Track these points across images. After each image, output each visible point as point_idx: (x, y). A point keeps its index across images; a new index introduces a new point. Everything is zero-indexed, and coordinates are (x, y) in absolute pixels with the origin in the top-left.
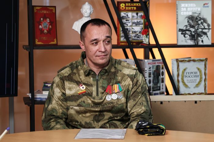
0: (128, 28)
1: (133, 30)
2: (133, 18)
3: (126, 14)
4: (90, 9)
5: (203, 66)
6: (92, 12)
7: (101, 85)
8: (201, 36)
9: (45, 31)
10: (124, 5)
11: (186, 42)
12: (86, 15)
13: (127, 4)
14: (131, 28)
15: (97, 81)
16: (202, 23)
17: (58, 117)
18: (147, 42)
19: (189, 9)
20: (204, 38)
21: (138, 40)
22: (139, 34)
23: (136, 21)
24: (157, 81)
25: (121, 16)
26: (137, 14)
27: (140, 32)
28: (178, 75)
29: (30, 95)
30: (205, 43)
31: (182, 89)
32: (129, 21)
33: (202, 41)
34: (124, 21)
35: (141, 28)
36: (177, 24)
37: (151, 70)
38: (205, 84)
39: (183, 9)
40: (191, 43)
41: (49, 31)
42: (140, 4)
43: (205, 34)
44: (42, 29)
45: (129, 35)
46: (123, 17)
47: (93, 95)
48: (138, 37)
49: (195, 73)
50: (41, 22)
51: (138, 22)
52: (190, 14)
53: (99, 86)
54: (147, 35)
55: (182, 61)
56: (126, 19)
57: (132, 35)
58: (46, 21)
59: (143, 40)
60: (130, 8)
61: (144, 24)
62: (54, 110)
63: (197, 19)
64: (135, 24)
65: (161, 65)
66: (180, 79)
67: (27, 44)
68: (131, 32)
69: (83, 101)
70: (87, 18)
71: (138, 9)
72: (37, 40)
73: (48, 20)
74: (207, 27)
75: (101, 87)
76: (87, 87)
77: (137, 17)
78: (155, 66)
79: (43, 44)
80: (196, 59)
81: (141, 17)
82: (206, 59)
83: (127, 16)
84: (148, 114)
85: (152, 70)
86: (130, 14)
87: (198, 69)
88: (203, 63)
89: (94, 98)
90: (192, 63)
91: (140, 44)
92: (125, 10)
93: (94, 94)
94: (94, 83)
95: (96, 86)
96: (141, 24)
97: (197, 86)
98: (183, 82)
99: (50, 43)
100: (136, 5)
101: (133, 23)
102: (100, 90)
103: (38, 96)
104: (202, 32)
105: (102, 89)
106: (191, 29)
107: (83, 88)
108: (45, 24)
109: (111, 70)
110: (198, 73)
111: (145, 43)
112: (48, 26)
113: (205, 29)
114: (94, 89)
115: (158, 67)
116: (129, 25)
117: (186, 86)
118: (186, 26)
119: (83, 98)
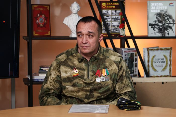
0: (108, 22)
1: (112, 24)
2: (112, 15)
3: (107, 11)
4: (78, 8)
5: (169, 54)
6: (79, 10)
7: (91, 69)
8: (167, 29)
9: (41, 25)
10: (105, 4)
11: (155, 34)
12: (74, 12)
13: (107, 3)
14: (110, 22)
15: (88, 66)
16: (168, 19)
18: (123, 34)
19: (157, 8)
20: (170, 31)
21: (116, 32)
22: (117, 28)
23: (114, 17)
24: (131, 66)
25: (103, 13)
26: (116, 11)
27: (118, 26)
28: (148, 61)
29: (29, 77)
30: (170, 35)
31: (152, 73)
32: (109, 17)
33: (168, 34)
34: (105, 17)
35: (119, 23)
36: (148, 19)
37: (126, 57)
38: (170, 68)
39: (152, 8)
40: (159, 35)
41: (44, 25)
42: (118, 3)
43: (171, 28)
44: (39, 23)
45: (109, 28)
46: (104, 13)
47: (85, 78)
48: (116, 30)
49: (162, 59)
50: (38, 18)
51: (117, 18)
52: (159, 11)
53: (90, 70)
54: (124, 28)
55: (151, 50)
56: (107, 15)
57: (111, 28)
58: (42, 17)
59: (120, 32)
60: (110, 7)
61: (121, 19)
63: (164, 15)
64: (114, 20)
65: (134, 53)
66: (150, 64)
67: (26, 35)
68: (111, 26)
69: (76, 82)
70: (75, 14)
71: (117, 8)
72: (34, 32)
73: (43, 16)
74: (172, 22)
75: (91, 71)
76: (80, 71)
77: (115, 14)
78: (130, 53)
79: (39, 35)
80: (163, 48)
81: (119, 13)
82: (171, 48)
83: (107, 13)
84: (133, 93)
85: (128, 57)
86: (110, 12)
87: (165, 56)
88: (169, 51)
90: (160, 51)
91: (117, 36)
92: (106, 8)
93: (86, 76)
94: (86, 68)
95: (87, 71)
96: (119, 20)
97: (164, 70)
98: (152, 66)
99: (45, 35)
100: (115, 4)
101: (112, 19)
102: (91, 73)
103: (35, 78)
104: (168, 26)
105: (92, 73)
106: (159, 24)
107: (76, 72)
108: (41, 20)
109: (100, 58)
110: (165, 60)
111: (122, 35)
112: (43, 21)
113: (170, 23)
114: (86, 72)
115: (132, 54)
116: (109, 21)
117: (155, 70)
118: (155, 21)
119: (76, 80)
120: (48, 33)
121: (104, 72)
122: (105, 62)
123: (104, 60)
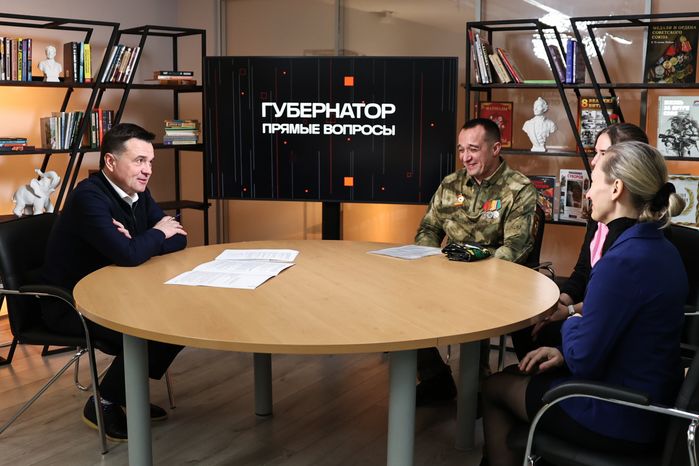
0: (590, 130)
2: (597, 118)
3: (589, 112)
4: (543, 105)
5: (696, 187)
7: (480, 199)
8: (687, 145)
10: (586, 101)
11: (667, 152)
13: (591, 100)
14: (594, 130)
15: (478, 194)
16: (690, 127)
17: (429, 228)
19: (674, 108)
20: (692, 148)
23: (600, 122)
25: (583, 115)
30: (692, 155)
32: (592, 121)
33: (689, 152)
34: (586, 121)
36: (658, 128)
38: (698, 212)
39: (666, 108)
40: (674, 154)
43: (694, 142)
46: (585, 116)
47: (470, 210)
51: (604, 123)
52: (675, 114)
53: (478, 200)
56: (589, 119)
58: (498, 120)
60: (594, 105)
62: (428, 219)
64: (599, 126)
73: (500, 119)
74: (696, 133)
75: (480, 202)
76: (465, 199)
77: (602, 117)
83: (589, 116)
86: (594, 113)
87: (688, 191)
88: (696, 183)
89: (469, 214)
90: (677, 181)
92: (587, 108)
93: (471, 208)
94: (473, 196)
95: (474, 200)
97: (685, 213)
101: (597, 124)
102: (478, 205)
104: (689, 139)
105: (480, 204)
106: (675, 135)
107: (461, 199)
110: (688, 196)
113: (693, 135)
114: (472, 202)
116: (591, 127)
118: (669, 130)
119: (458, 212)
120: (506, 144)
121: (494, 203)
122: (501, 190)
123: (500, 188)
